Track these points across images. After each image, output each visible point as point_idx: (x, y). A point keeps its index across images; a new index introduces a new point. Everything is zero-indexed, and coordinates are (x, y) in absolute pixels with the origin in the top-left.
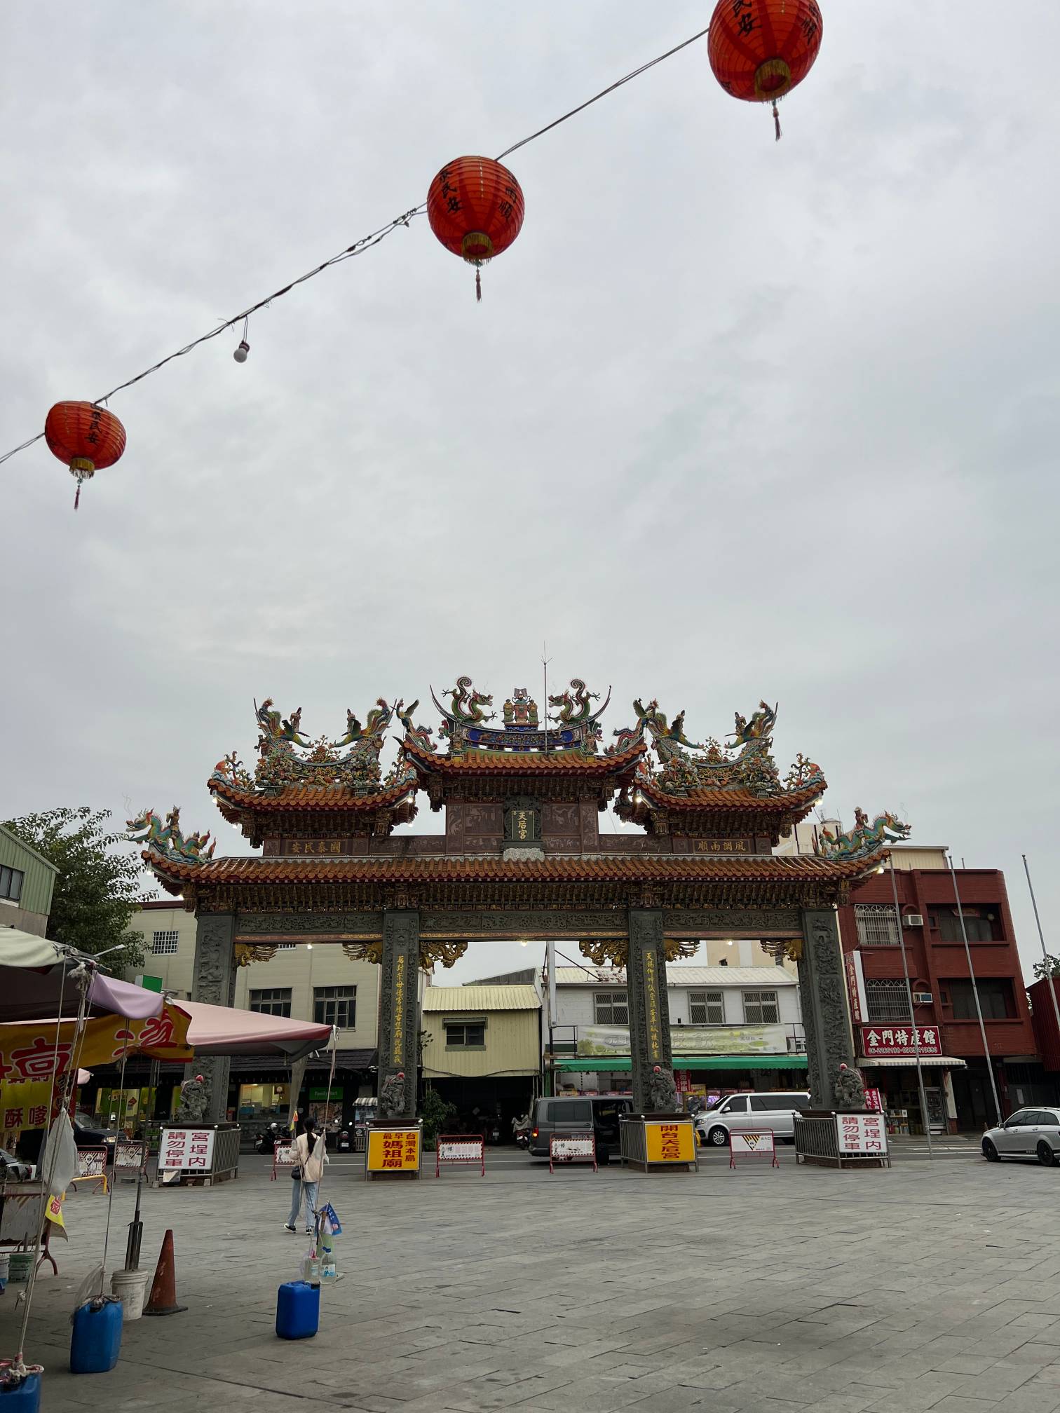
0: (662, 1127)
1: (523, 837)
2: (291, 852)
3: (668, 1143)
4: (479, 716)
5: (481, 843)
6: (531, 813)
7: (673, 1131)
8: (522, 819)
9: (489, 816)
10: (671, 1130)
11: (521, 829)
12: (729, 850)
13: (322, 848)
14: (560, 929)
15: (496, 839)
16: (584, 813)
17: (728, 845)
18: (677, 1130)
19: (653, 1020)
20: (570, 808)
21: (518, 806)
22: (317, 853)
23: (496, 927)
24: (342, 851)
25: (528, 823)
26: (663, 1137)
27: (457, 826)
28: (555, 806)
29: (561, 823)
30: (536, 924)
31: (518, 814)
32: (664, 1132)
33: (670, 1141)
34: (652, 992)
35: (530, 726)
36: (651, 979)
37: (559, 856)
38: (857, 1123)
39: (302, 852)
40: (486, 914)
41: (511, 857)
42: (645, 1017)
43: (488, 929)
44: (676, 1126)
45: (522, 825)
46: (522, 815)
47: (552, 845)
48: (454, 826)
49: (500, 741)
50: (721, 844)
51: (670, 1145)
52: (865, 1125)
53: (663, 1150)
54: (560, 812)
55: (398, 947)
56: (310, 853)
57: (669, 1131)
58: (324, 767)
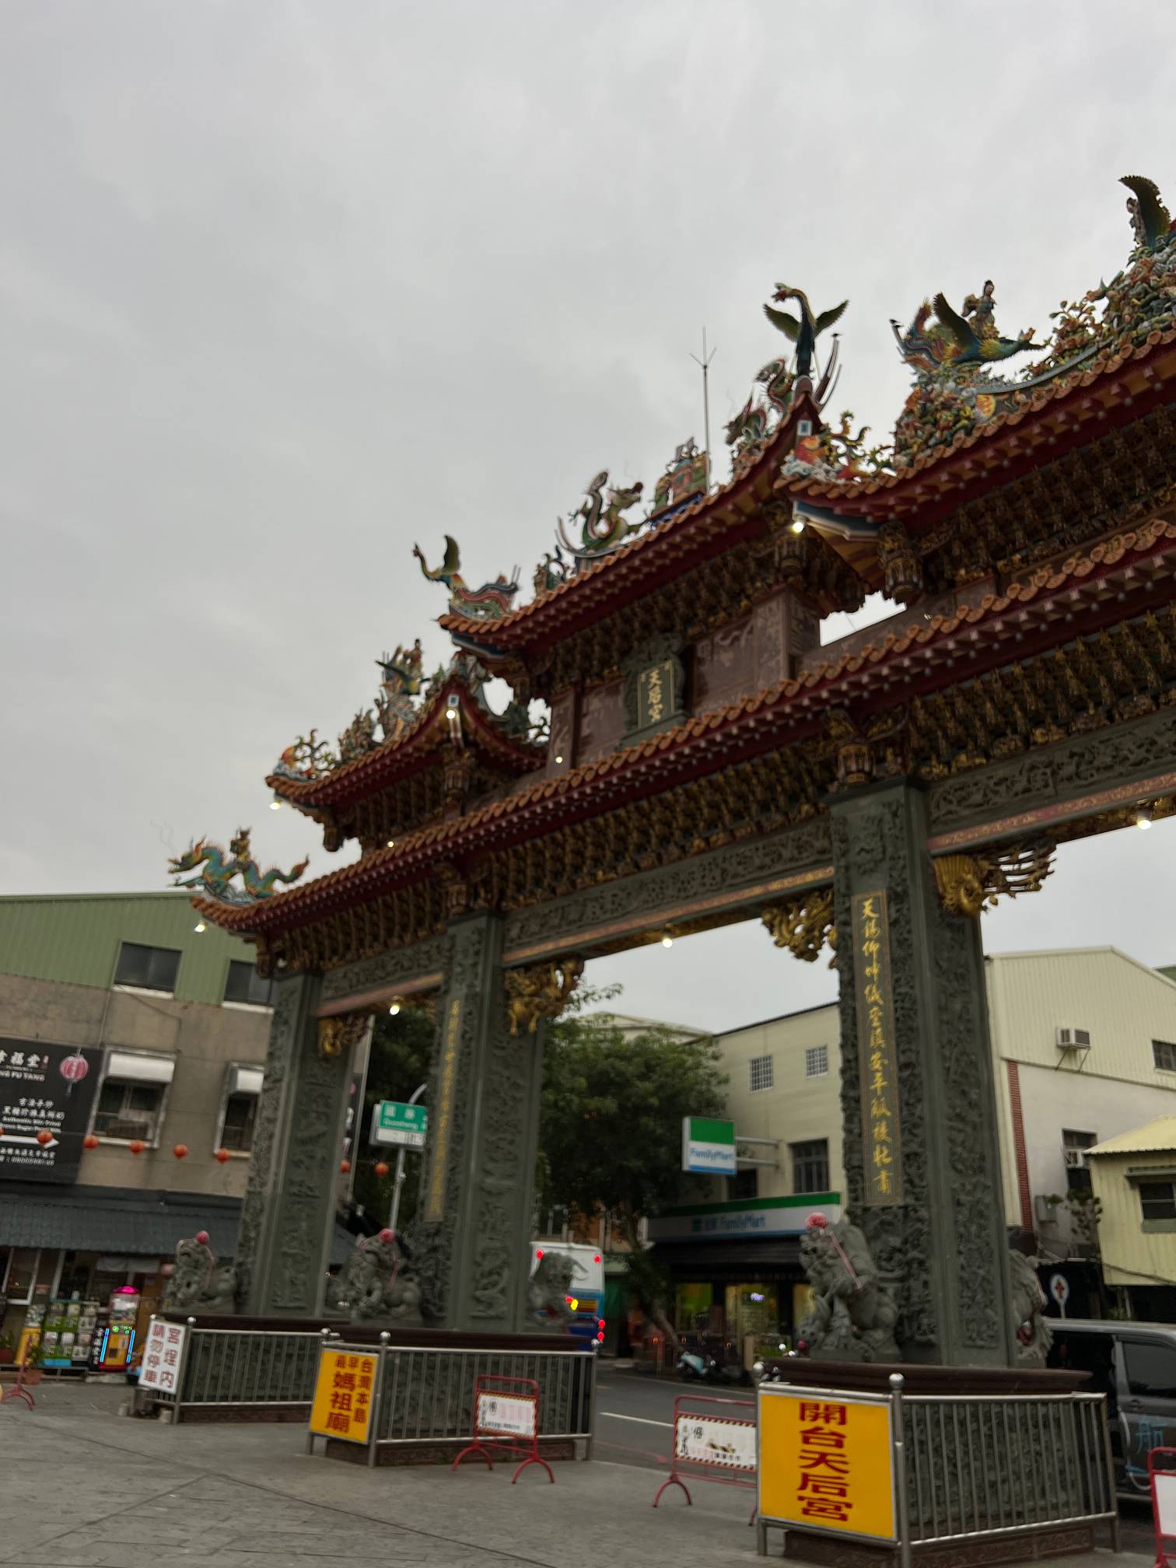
0: (803, 1407)
1: (656, 717)
3: (817, 1463)
6: (668, 665)
7: (833, 1426)
8: (655, 683)
9: (613, 701)
10: (827, 1420)
11: (652, 705)
15: (621, 739)
16: (760, 625)
18: (843, 1421)
19: (879, 1082)
21: (649, 662)
25: (664, 689)
26: (806, 1441)
28: (717, 636)
29: (728, 664)
31: (648, 677)
32: (808, 1425)
33: (822, 1459)
34: (875, 1003)
36: (873, 970)
42: (857, 1078)
44: (842, 1410)
45: (655, 696)
46: (654, 675)
51: (822, 1470)
53: (803, 1487)
54: (727, 642)
55: (458, 985)
57: (820, 1423)
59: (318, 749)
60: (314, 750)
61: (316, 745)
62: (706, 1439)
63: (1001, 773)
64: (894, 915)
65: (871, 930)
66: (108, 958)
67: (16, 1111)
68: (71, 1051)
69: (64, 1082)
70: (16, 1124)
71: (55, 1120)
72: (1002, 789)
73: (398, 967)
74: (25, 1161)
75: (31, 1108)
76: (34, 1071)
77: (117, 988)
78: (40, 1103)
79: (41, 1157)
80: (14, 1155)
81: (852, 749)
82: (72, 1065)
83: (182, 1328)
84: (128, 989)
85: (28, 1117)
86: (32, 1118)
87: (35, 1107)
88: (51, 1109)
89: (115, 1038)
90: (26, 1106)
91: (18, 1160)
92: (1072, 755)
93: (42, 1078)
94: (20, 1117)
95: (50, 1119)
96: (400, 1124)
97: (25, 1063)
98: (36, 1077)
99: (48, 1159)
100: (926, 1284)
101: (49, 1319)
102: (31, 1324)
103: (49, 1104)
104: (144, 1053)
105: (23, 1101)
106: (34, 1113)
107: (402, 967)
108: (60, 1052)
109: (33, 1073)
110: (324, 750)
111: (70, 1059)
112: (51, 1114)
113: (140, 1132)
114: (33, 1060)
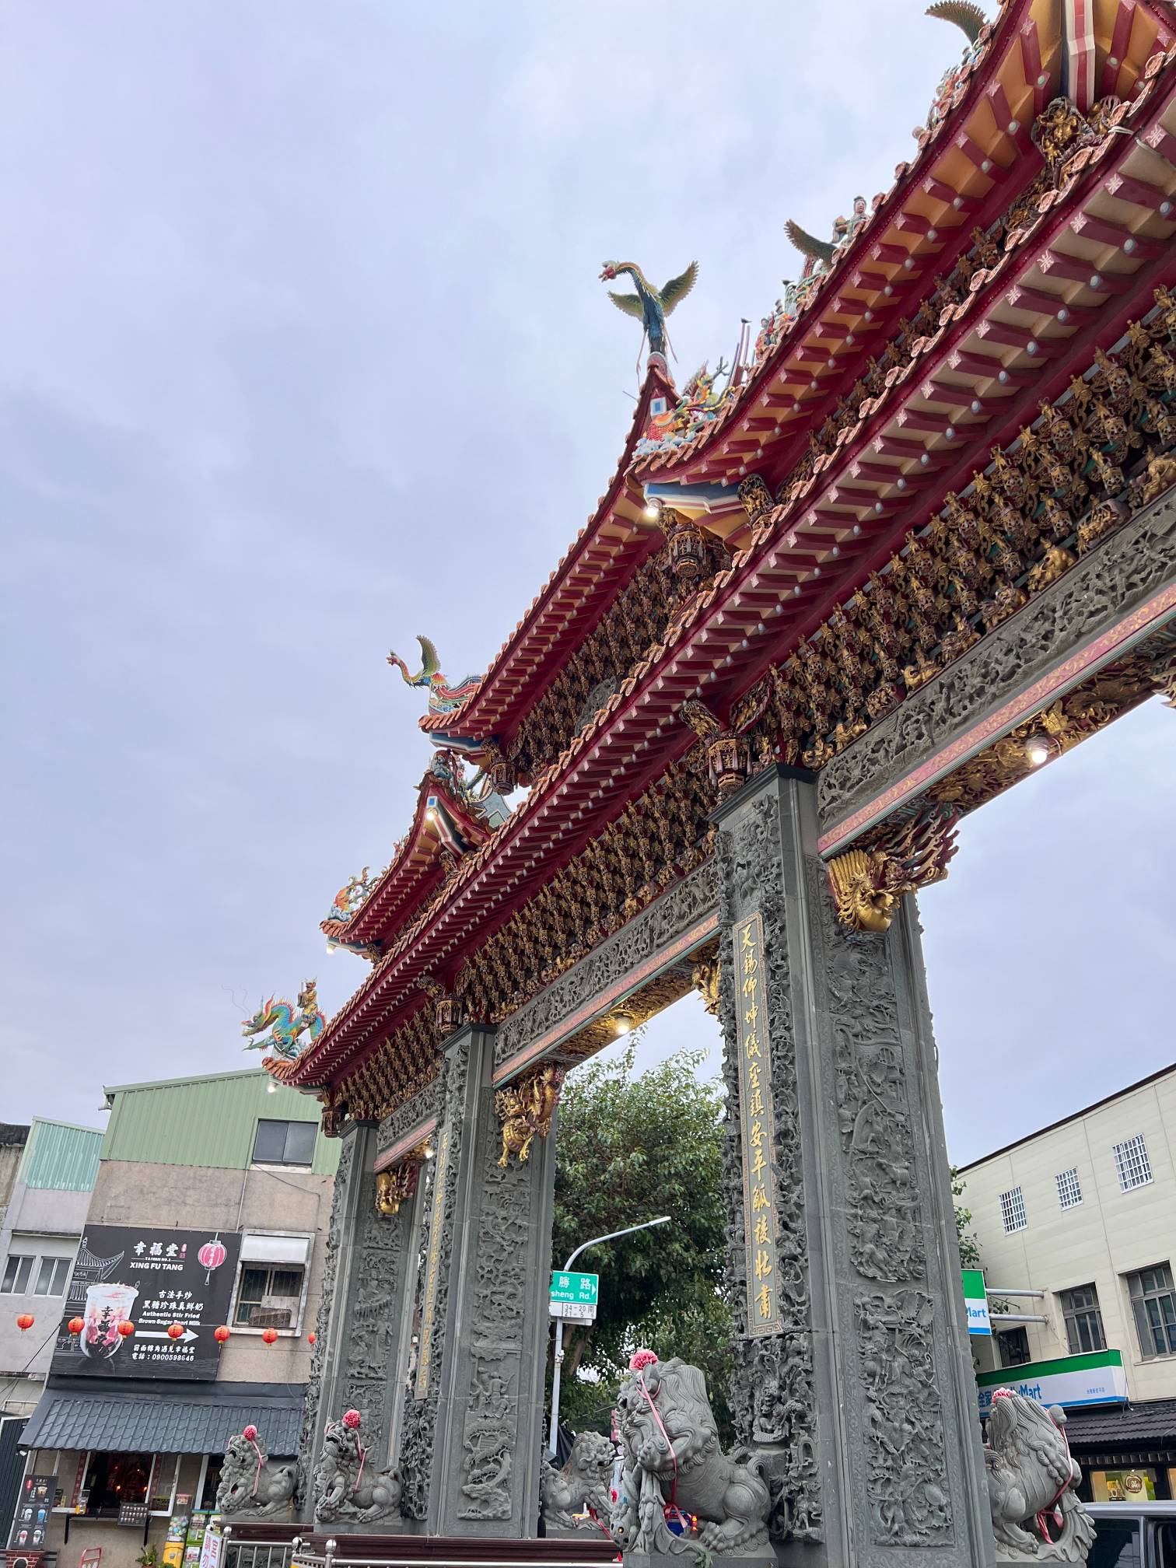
34: (755, 1057)
36: (752, 1014)
65: (749, 963)
66: (246, 1134)
67: (156, 1305)
68: (208, 1237)
69: (203, 1271)
70: (156, 1318)
71: (195, 1312)
74: (166, 1358)
75: (170, 1301)
76: (173, 1261)
77: (254, 1167)
78: (179, 1295)
79: (181, 1353)
80: (154, 1352)
82: (210, 1252)
83: (219, 1539)
84: (265, 1167)
85: (167, 1310)
86: (171, 1311)
87: (174, 1299)
88: (190, 1300)
89: (254, 1221)
90: (165, 1299)
91: (159, 1357)
93: (180, 1268)
94: (160, 1310)
95: (189, 1311)
97: (164, 1254)
98: (175, 1267)
99: (187, 1355)
101: (191, 1533)
102: (172, 1538)
103: (189, 1295)
104: (282, 1234)
105: (162, 1294)
106: (173, 1305)
108: (201, 1238)
109: (171, 1263)
111: (208, 1245)
112: (190, 1306)
113: (283, 1320)
114: (172, 1249)
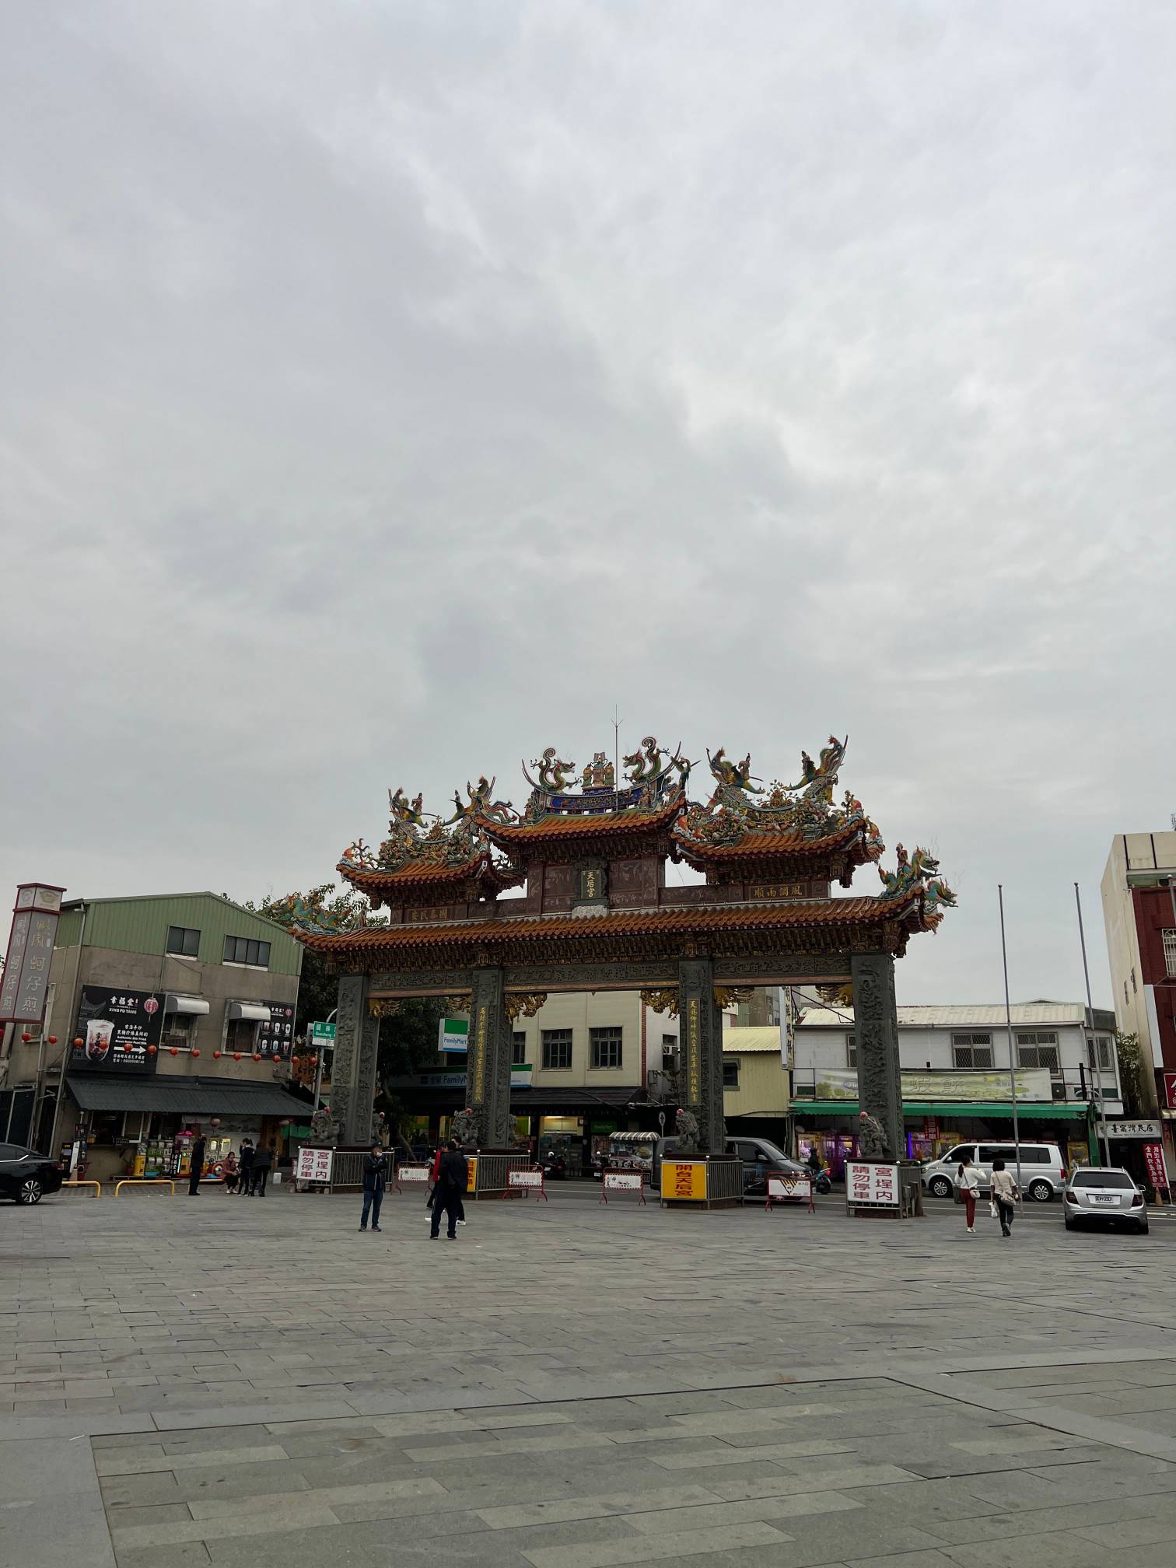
0: (677, 1166)
1: (591, 895)
2: (411, 920)
3: (682, 1181)
4: (561, 784)
5: (557, 903)
6: (598, 872)
7: (688, 1171)
8: (591, 879)
9: (565, 877)
10: (685, 1169)
11: (589, 888)
12: (785, 896)
13: (433, 916)
14: (622, 980)
15: (571, 898)
16: (645, 868)
17: (785, 890)
18: (691, 1169)
19: (694, 1065)
20: (635, 864)
21: (587, 867)
22: (430, 919)
23: (566, 980)
24: (448, 918)
25: (595, 882)
26: (678, 1175)
27: (536, 889)
28: (622, 864)
29: (627, 879)
30: (599, 976)
31: (587, 874)
32: (679, 1171)
33: (684, 1180)
34: (695, 1038)
35: (604, 789)
36: (694, 1026)
37: (621, 911)
38: (868, 1172)
39: (418, 920)
40: (557, 968)
41: (578, 915)
42: (686, 1063)
43: (559, 982)
44: (691, 1166)
45: (591, 884)
46: (590, 875)
47: (618, 901)
48: (533, 889)
49: (578, 806)
50: (777, 889)
51: (684, 1183)
52: (877, 1174)
53: (677, 1188)
54: (627, 869)
55: (482, 1000)
56: (424, 920)
57: (683, 1170)
58: (437, 843)
59: (364, 850)
60: (362, 850)
61: (362, 848)
62: (617, 1181)
63: (741, 963)
64: (703, 1009)
65: (694, 1012)
66: (160, 938)
67: (124, 1032)
68: (149, 996)
69: (147, 1014)
70: (124, 1040)
71: (144, 1037)
72: (741, 968)
73: (432, 981)
74: (131, 1061)
75: (131, 1031)
76: (132, 1008)
77: (167, 955)
78: (131, 1027)
79: (138, 1059)
80: (124, 1058)
81: (692, 945)
82: (150, 1004)
83: (330, 1152)
84: (173, 956)
85: (130, 1035)
86: (132, 1036)
87: (133, 1030)
88: (141, 1031)
89: (168, 988)
90: (128, 1029)
91: (127, 1061)
92: (765, 963)
93: (135, 1012)
94: (125, 1036)
95: (141, 1037)
96: (325, 1034)
97: (127, 1003)
98: (132, 1012)
99: (141, 1060)
100: (707, 1130)
101: (150, 1150)
102: (142, 1153)
103: (140, 1028)
104: (186, 995)
105: (127, 1026)
106: (133, 1033)
107: (435, 982)
108: (147, 996)
109: (131, 1010)
110: (367, 851)
111: (149, 1000)
112: (141, 1034)
113: (182, 1042)
114: (131, 1001)
